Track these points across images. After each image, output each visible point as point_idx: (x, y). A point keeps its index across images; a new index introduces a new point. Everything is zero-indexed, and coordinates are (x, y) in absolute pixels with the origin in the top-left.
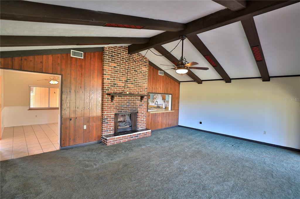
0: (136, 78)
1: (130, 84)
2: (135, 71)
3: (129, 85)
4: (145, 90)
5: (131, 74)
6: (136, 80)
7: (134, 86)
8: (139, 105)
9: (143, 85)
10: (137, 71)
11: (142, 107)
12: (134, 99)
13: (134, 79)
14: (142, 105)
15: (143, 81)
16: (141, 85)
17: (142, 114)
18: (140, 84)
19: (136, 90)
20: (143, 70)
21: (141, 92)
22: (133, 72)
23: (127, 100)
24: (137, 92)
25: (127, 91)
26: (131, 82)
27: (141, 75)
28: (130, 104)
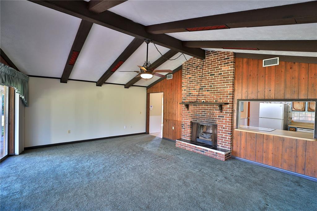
0: (213, 84)
1: (205, 91)
2: (211, 75)
3: (204, 93)
4: (227, 97)
5: (207, 80)
6: (214, 86)
7: (210, 93)
8: (219, 116)
9: (223, 90)
10: (214, 75)
11: (223, 119)
12: (211, 108)
13: (210, 85)
14: (223, 117)
15: (224, 85)
16: (221, 90)
17: (224, 128)
18: (219, 89)
19: (213, 97)
20: (223, 71)
21: (221, 99)
22: (209, 78)
23: (202, 109)
24: (215, 100)
25: (202, 99)
26: (206, 89)
27: (220, 78)
28: (206, 114)
